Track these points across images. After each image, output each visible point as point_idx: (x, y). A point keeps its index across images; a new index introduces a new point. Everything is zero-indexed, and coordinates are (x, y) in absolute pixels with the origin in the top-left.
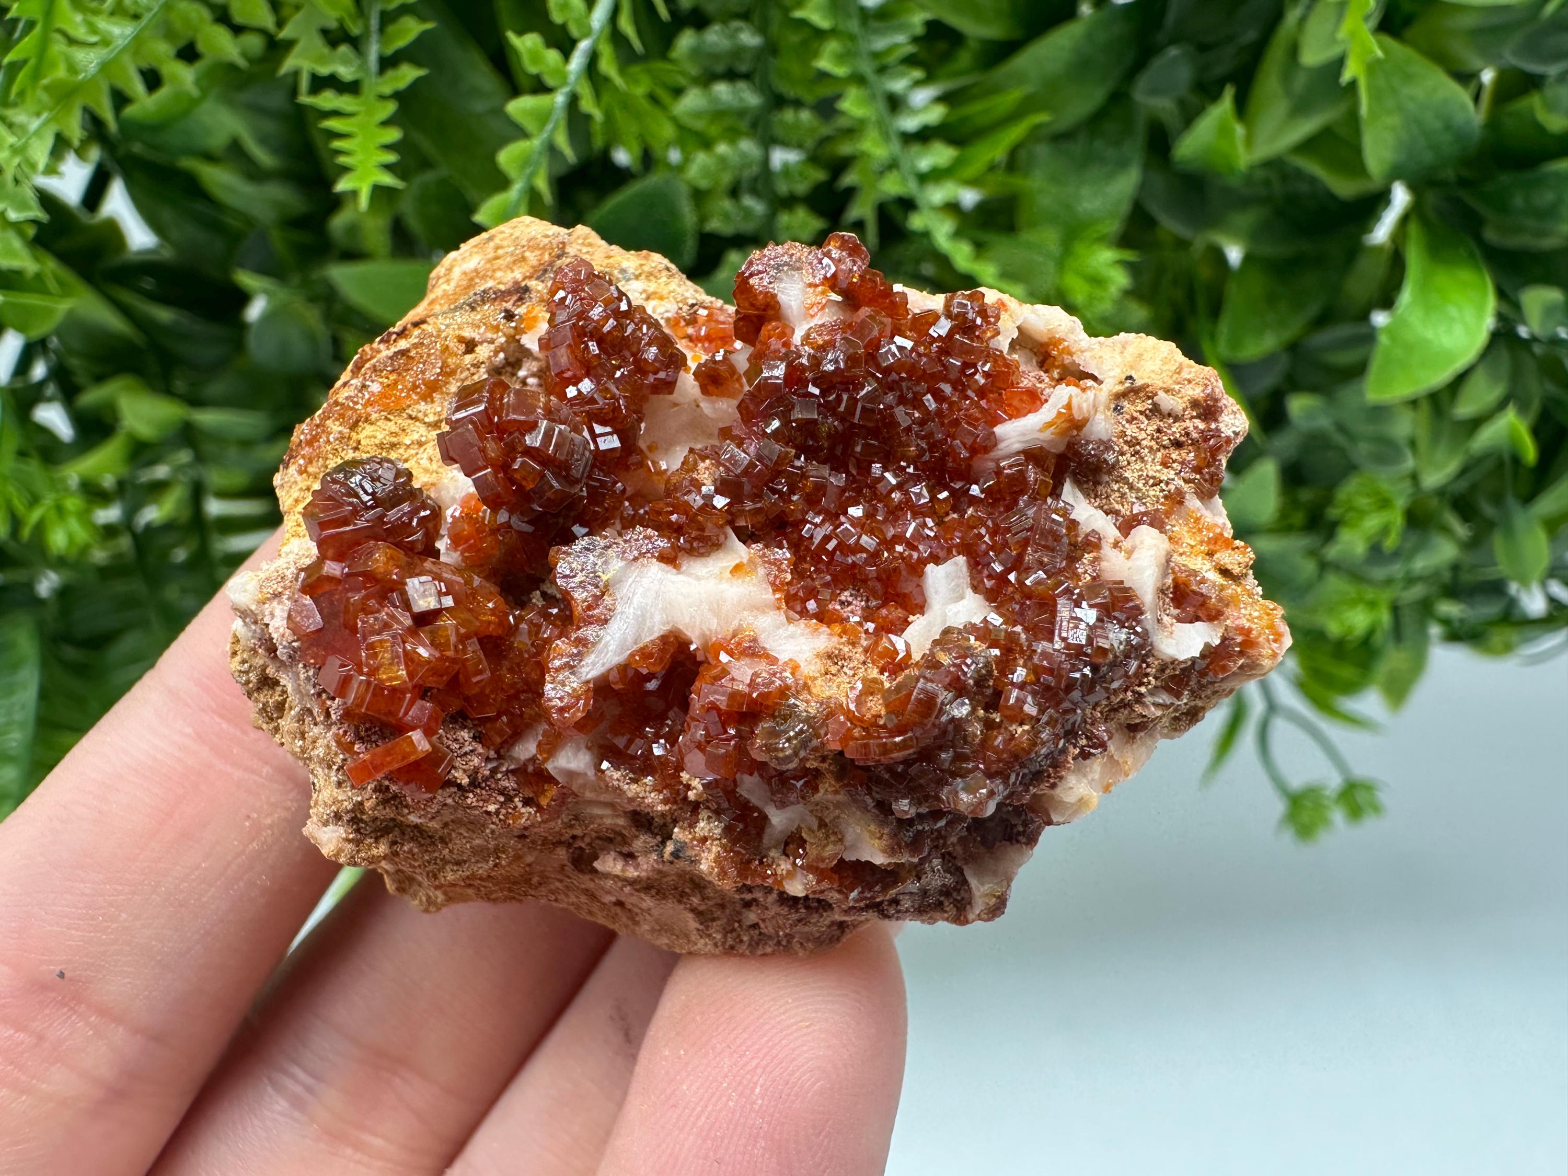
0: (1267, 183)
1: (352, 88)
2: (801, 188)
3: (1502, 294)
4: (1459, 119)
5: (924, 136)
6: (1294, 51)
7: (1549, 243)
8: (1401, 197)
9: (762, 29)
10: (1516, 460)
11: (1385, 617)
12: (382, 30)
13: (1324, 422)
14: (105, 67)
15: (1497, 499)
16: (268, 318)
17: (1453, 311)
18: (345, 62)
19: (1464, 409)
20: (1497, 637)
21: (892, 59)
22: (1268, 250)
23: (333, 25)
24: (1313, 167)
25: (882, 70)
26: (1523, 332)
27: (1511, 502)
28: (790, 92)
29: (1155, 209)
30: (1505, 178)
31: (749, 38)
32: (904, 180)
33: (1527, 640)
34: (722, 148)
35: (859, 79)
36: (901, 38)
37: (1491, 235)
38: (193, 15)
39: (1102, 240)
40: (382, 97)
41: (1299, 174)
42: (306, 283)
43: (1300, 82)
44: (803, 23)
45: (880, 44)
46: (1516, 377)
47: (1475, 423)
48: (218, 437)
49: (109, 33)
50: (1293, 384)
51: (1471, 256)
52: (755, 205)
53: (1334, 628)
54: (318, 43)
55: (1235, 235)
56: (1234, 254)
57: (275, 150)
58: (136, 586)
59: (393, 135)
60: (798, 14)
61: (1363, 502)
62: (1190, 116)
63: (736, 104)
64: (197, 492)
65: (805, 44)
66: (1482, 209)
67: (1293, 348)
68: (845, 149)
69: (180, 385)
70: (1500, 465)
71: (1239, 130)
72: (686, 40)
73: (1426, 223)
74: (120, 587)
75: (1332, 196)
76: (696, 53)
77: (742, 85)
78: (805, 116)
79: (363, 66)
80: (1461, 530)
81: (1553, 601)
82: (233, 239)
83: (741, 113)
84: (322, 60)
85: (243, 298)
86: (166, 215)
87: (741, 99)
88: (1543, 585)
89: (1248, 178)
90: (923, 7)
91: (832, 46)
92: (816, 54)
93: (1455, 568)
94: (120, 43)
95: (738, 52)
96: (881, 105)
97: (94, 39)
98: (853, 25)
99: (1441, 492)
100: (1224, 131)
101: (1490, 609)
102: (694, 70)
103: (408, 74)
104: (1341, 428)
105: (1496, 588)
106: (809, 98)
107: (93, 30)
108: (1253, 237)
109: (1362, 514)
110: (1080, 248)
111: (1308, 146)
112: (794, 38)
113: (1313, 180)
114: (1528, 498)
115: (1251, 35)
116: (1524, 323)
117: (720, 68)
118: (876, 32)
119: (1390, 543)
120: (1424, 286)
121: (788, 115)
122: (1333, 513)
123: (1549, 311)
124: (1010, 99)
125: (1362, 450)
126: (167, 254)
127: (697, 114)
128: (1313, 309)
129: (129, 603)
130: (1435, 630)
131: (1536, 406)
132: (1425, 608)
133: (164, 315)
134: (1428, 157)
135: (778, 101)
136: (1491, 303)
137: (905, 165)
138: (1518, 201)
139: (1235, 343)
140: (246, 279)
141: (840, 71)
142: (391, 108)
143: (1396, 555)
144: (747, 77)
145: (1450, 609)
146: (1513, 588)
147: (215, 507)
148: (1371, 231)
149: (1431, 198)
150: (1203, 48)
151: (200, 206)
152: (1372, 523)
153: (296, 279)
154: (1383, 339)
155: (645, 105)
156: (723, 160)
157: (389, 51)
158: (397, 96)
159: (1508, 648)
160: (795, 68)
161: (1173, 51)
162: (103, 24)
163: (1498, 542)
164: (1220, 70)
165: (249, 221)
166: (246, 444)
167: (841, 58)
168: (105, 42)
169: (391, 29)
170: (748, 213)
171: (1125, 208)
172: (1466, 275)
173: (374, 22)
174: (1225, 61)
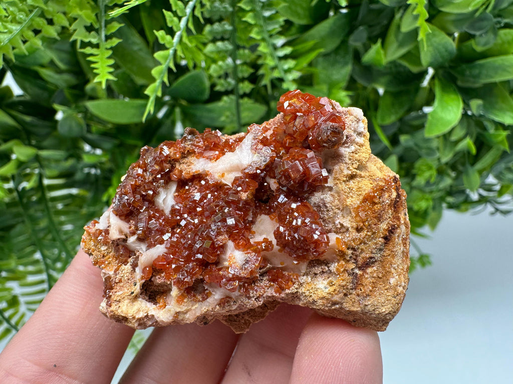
0: (391, 68)
1: (97, 46)
2: (246, 75)
3: (464, 102)
4: (450, 48)
5: (286, 57)
6: (399, 27)
7: (477, 85)
8: (431, 71)
9: (232, 24)
10: (469, 152)
11: (431, 203)
12: (106, 26)
13: (411, 144)
14: (10, 40)
15: (463, 165)
16: (64, 119)
17: (450, 108)
18: (94, 37)
19: (454, 138)
20: (463, 207)
21: (274, 32)
22: (391, 89)
23: (89, 24)
24: (405, 63)
25: (271, 36)
26: (469, 113)
27: (468, 166)
28: (241, 43)
29: (356, 77)
30: (464, 66)
31: (228, 27)
32: (280, 73)
33: (473, 208)
34: (220, 63)
35: (263, 40)
36: (277, 26)
37: (459, 83)
38: (41, 22)
39: (341, 88)
40: (107, 49)
41: (400, 65)
42: (77, 107)
43: (401, 37)
44: (246, 22)
45: (270, 28)
46: (468, 127)
47: (457, 142)
48: (48, 159)
49: (12, 29)
50: (401, 131)
51: (454, 90)
52: (231, 81)
53: (416, 208)
54: (84, 30)
55: (382, 85)
56: (381, 91)
57: (66, 64)
58: (20, 209)
59: (112, 62)
60: (244, 19)
61: (424, 168)
62: (367, 48)
63: (224, 48)
64: (41, 177)
65: (246, 28)
66: (456, 75)
67: (401, 120)
68: (260, 62)
69: (34, 142)
70: (464, 154)
71: (382, 52)
72: (208, 28)
73: (440, 80)
74: (14, 210)
75: (410, 72)
76: (211, 32)
77: (226, 42)
78: (247, 51)
79: (100, 39)
80: (453, 174)
81: (480, 195)
82: (51, 92)
83: (226, 51)
84: (86, 37)
85: (55, 112)
86: (27, 85)
87: (226, 47)
88: (477, 190)
89: (385, 67)
90: (283, 16)
91: (255, 29)
92: (250, 32)
93: (451, 186)
94: (16, 32)
95: (225, 31)
96: (271, 48)
97: (6, 31)
98: (262, 22)
99: (447, 164)
100: (378, 53)
101: (461, 198)
102: (210, 38)
103: (115, 41)
104: (416, 145)
105: (463, 192)
106: (247, 46)
107: (6, 28)
108: (387, 85)
109: (423, 172)
110: (334, 91)
111: (403, 57)
112: (242, 26)
113: (405, 67)
114: (473, 164)
115: (385, 22)
116: (470, 110)
117: (219, 37)
118: (268, 24)
119: (433, 180)
120: (441, 101)
121: (241, 51)
122: (414, 171)
123: (478, 107)
124: (310, 44)
125: (423, 152)
126: (28, 98)
127: (212, 52)
128: (406, 108)
129: (18, 215)
130: (444, 205)
131: (474, 135)
132: (442, 199)
133: (28, 119)
134: (440, 60)
135: (238, 47)
136: (461, 105)
137: (280, 67)
138: (468, 73)
139: (383, 120)
140: (56, 106)
141: (258, 37)
142: (110, 52)
143: (434, 184)
144: (228, 40)
145: (450, 199)
146: (468, 191)
147: (46, 182)
148: (423, 82)
149: (441, 72)
150: (370, 26)
151: (39, 82)
152: (427, 174)
153: (73, 106)
154: (429, 118)
155: (195, 49)
156: (221, 67)
157: (109, 33)
158: (111, 48)
159: (467, 210)
160: (243, 37)
161: (361, 28)
162: (9, 26)
163: (464, 178)
164: (375, 33)
165: (57, 87)
166: (57, 161)
167: (258, 33)
168: (10, 32)
169: (109, 26)
170: (229, 84)
171: (347, 78)
172: (453, 96)
173: (103, 24)
174: (377, 31)
